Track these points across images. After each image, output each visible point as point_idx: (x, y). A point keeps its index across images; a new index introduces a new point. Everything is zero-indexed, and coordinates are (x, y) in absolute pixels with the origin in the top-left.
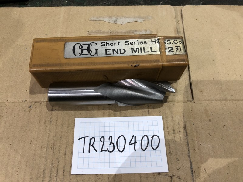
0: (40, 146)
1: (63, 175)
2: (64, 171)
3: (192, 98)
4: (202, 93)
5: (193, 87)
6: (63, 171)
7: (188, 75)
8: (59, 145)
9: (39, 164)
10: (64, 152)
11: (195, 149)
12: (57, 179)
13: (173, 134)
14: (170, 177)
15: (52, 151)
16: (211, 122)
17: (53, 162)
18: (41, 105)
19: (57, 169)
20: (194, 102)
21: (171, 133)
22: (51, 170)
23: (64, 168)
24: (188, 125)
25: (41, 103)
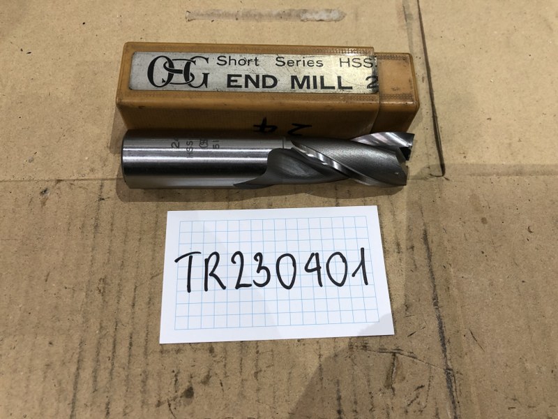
0: (72, 286)
1: (130, 356)
2: (131, 344)
3: (440, 169)
4: (465, 157)
5: (442, 143)
6: (128, 345)
7: (432, 115)
8: (117, 282)
9: (69, 330)
10: (132, 299)
11: (448, 288)
12: (113, 364)
13: (395, 254)
14: (390, 355)
15: (101, 297)
16: (486, 226)
17: (104, 325)
18: (73, 187)
19: (115, 341)
20: (447, 179)
21: (391, 250)
22: (99, 342)
23: (131, 338)
24: (431, 230)
25: (72, 182)
